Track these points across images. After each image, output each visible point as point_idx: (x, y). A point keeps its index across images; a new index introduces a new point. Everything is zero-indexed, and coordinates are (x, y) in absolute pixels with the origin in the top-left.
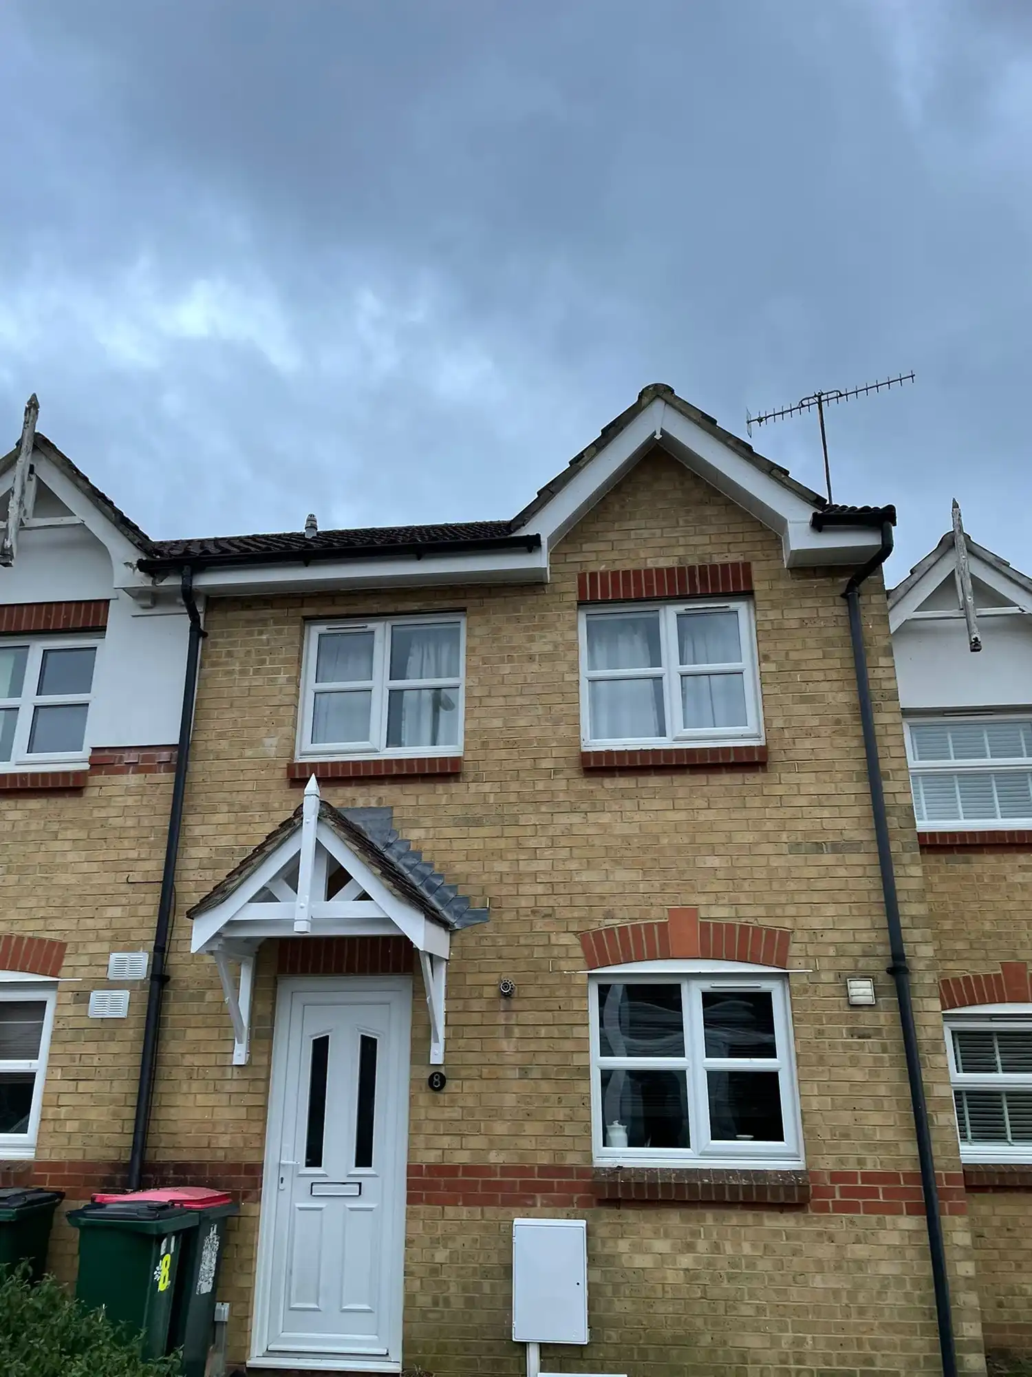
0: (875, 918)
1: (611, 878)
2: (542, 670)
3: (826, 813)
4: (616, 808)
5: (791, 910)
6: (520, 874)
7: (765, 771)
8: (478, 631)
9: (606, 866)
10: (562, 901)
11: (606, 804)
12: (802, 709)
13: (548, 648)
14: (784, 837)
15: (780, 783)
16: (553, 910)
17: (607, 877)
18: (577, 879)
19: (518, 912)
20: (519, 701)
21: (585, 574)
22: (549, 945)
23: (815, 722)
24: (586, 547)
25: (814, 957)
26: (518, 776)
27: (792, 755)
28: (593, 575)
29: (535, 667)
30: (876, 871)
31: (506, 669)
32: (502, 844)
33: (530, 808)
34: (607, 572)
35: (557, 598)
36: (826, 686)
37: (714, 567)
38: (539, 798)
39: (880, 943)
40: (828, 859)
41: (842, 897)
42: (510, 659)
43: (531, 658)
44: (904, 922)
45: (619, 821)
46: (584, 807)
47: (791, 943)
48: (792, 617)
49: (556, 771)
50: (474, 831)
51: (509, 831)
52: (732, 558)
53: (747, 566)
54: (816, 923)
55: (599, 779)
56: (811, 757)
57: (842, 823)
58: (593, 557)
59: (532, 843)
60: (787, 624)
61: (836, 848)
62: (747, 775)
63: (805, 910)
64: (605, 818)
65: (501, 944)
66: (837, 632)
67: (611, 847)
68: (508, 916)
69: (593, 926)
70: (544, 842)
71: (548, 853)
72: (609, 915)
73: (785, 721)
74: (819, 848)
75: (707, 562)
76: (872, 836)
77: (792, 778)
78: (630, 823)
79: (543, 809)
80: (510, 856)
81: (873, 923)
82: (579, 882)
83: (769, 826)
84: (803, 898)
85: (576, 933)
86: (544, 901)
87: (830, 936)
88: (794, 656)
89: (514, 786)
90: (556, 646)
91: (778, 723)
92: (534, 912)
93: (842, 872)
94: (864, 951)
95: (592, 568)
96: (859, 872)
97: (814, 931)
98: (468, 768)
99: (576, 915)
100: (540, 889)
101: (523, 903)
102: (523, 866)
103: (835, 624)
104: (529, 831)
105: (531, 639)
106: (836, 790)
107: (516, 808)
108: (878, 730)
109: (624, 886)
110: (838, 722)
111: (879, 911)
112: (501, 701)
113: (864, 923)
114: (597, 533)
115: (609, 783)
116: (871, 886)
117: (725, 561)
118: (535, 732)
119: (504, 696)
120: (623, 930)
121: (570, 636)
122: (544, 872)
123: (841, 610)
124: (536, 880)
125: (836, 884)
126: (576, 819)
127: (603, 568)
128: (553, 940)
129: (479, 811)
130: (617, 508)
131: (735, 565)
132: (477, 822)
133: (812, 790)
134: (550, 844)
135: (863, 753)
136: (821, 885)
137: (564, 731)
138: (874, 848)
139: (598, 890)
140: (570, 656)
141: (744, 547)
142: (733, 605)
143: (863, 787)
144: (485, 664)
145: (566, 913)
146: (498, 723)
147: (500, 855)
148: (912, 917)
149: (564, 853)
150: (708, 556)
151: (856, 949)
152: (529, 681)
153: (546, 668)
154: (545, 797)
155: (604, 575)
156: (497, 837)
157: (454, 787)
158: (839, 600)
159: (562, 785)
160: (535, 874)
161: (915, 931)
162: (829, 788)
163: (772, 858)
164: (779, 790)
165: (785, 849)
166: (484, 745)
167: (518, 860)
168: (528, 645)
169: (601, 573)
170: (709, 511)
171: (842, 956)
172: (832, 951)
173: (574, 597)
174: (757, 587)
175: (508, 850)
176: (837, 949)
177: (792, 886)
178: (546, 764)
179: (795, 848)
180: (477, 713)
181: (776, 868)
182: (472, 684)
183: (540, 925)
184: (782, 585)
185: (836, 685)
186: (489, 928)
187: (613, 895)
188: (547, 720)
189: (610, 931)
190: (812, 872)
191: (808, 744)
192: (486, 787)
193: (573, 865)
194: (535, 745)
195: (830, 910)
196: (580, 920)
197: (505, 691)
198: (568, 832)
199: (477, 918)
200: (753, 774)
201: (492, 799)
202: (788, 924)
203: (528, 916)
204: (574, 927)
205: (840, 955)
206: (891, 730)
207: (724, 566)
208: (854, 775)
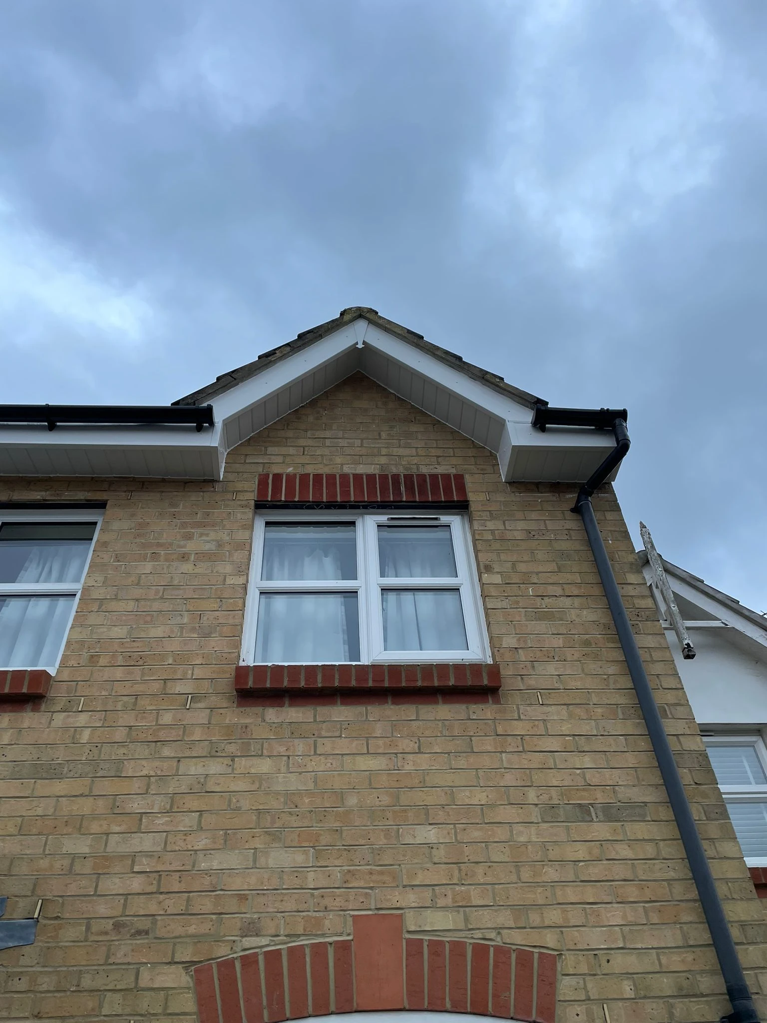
0: (685, 927)
1: (262, 861)
2: (196, 571)
3: (587, 761)
4: (282, 750)
5: (554, 916)
6: (106, 858)
7: (497, 701)
8: (116, 525)
9: (258, 843)
10: (173, 904)
11: (266, 745)
12: (541, 626)
13: (211, 546)
14: (532, 795)
15: (519, 719)
16: (154, 923)
17: (255, 861)
18: (203, 866)
19: (88, 928)
20: (156, 606)
21: (268, 475)
22: (136, 989)
23: (559, 642)
24: (270, 450)
25: (602, 1001)
26: (135, 704)
27: (532, 682)
28: (277, 477)
29: (187, 567)
30: (675, 850)
31: (148, 567)
32: (85, 806)
33: (142, 751)
34: (295, 475)
35: (229, 496)
36: (568, 602)
37: (422, 477)
38: (162, 735)
39: (702, 972)
40: (601, 830)
41: (632, 894)
42: (155, 556)
43: (184, 557)
44: (735, 933)
45: (283, 769)
46: (232, 749)
47: (559, 977)
48: (518, 528)
49: (195, 698)
50: (43, 787)
51: (106, 787)
52: (441, 470)
53: (459, 478)
54: (595, 938)
55: (259, 710)
56: (556, 685)
57: (611, 776)
58: (279, 459)
59: (137, 805)
60: (509, 535)
61: (610, 813)
62: (473, 707)
63: (575, 916)
64: (264, 766)
65: (44, 987)
66: (573, 544)
67: (268, 811)
68: (71, 934)
69: (222, 951)
70: (159, 803)
71: (161, 821)
72: (251, 929)
73: (519, 640)
74: (584, 812)
75: (414, 471)
76: (660, 795)
77: (536, 712)
78: (300, 773)
79: (167, 752)
80: (95, 827)
81: (685, 937)
82: (207, 872)
83: (509, 779)
84: (571, 894)
85: (187, 965)
86: (140, 906)
87: (620, 963)
88: (522, 567)
89: (128, 719)
90: (220, 545)
91: (509, 641)
92: (117, 926)
93: (624, 851)
94: (681, 989)
95: (276, 470)
96: (650, 850)
97: (594, 953)
98: (58, 694)
99: (192, 930)
100: (136, 884)
101: (102, 909)
102: (115, 845)
103: (567, 537)
104: (137, 786)
105: (189, 537)
106: (597, 729)
107: (123, 751)
108: (643, 655)
109: (281, 878)
110: (587, 643)
111: (690, 915)
112: (131, 605)
113: (670, 937)
114: (286, 438)
115: (272, 714)
116: (672, 874)
117: (434, 471)
118: (174, 646)
119: (137, 600)
120: (273, 957)
121: (241, 535)
122: (149, 855)
123: (572, 523)
124: (132, 867)
125: (620, 871)
126: (215, 767)
127: (290, 470)
128: (144, 982)
129: (61, 755)
130: (311, 419)
131: (446, 477)
132: (53, 772)
133: (566, 728)
134: (168, 807)
135: (626, 682)
136: (595, 871)
137: (216, 644)
138: (666, 813)
139: (237, 883)
140: (238, 556)
141: (454, 461)
142: (444, 519)
143: (633, 726)
144: (118, 561)
145: (176, 928)
146: (119, 632)
147: (78, 825)
148: (743, 925)
149: (188, 821)
150: (415, 467)
151: (666, 985)
152: (175, 583)
153: (202, 568)
154: (173, 735)
155: (291, 478)
156: (81, 795)
157: (28, 718)
158: (569, 514)
159: (202, 717)
160: (133, 857)
161: (751, 948)
162: (587, 728)
163: (518, 828)
164: (519, 728)
165: (535, 815)
166: (93, 659)
167: (107, 834)
168: (182, 543)
169: (288, 475)
170: (414, 428)
171: (645, 997)
172: (627, 989)
173: (252, 497)
174: (471, 497)
175: (94, 817)
176: (635, 985)
177: (551, 873)
178: (180, 688)
179: (550, 812)
180: (93, 619)
181: (525, 845)
182: (95, 584)
183: (124, 951)
184: (500, 497)
185: (577, 601)
186: (29, 956)
187: (260, 892)
188: (193, 630)
189: (249, 961)
190: (581, 852)
191: (552, 669)
192: (82, 719)
193: (202, 842)
194: (170, 661)
195: (615, 915)
196: (197, 939)
197: (137, 592)
198: (201, 789)
199: (11, 937)
200: (481, 706)
201: (85, 736)
202: (550, 939)
203: (106, 933)
204: (185, 954)
205: (643, 995)
206: (656, 655)
207: (434, 477)
208: (619, 710)
